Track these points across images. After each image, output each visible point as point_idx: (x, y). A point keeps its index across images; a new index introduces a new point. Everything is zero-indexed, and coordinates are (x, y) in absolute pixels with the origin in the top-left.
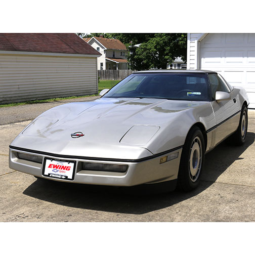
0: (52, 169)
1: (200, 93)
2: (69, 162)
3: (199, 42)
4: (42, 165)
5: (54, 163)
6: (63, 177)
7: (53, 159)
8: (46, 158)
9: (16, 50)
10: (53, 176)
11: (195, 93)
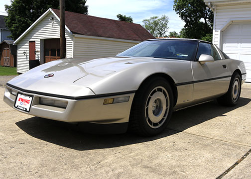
0: (20, 102)
1: (187, 56)
2: (30, 96)
3: (221, 31)
4: (15, 97)
5: (23, 97)
6: (24, 109)
7: (22, 94)
8: (19, 93)
9: (98, 36)
10: (20, 108)
11: (183, 55)
